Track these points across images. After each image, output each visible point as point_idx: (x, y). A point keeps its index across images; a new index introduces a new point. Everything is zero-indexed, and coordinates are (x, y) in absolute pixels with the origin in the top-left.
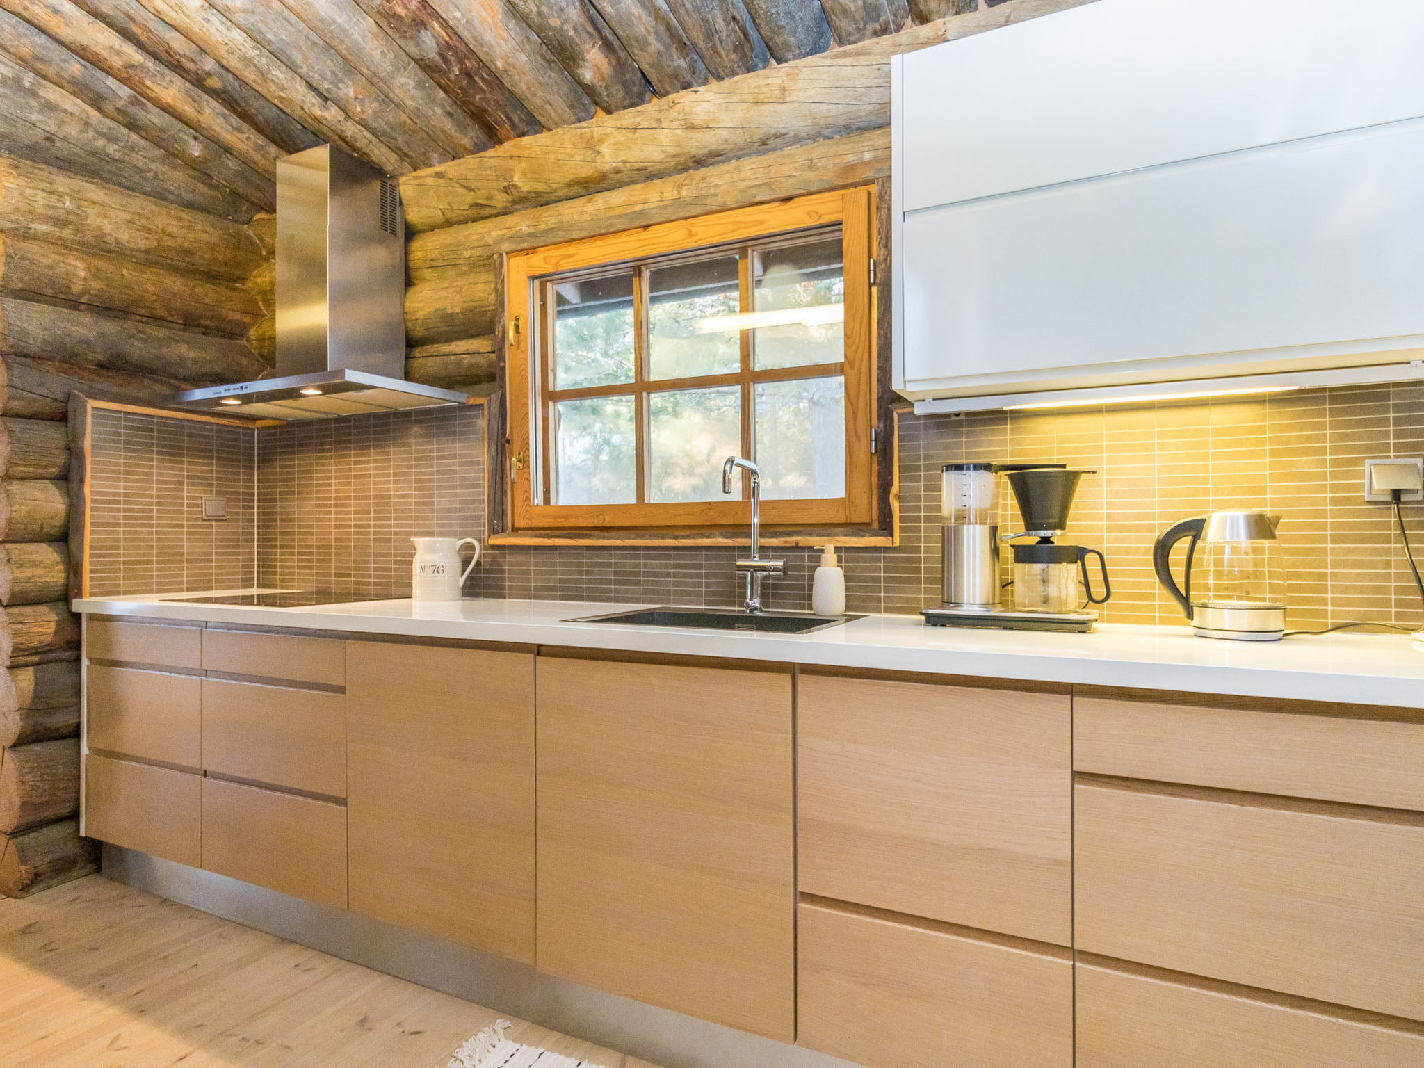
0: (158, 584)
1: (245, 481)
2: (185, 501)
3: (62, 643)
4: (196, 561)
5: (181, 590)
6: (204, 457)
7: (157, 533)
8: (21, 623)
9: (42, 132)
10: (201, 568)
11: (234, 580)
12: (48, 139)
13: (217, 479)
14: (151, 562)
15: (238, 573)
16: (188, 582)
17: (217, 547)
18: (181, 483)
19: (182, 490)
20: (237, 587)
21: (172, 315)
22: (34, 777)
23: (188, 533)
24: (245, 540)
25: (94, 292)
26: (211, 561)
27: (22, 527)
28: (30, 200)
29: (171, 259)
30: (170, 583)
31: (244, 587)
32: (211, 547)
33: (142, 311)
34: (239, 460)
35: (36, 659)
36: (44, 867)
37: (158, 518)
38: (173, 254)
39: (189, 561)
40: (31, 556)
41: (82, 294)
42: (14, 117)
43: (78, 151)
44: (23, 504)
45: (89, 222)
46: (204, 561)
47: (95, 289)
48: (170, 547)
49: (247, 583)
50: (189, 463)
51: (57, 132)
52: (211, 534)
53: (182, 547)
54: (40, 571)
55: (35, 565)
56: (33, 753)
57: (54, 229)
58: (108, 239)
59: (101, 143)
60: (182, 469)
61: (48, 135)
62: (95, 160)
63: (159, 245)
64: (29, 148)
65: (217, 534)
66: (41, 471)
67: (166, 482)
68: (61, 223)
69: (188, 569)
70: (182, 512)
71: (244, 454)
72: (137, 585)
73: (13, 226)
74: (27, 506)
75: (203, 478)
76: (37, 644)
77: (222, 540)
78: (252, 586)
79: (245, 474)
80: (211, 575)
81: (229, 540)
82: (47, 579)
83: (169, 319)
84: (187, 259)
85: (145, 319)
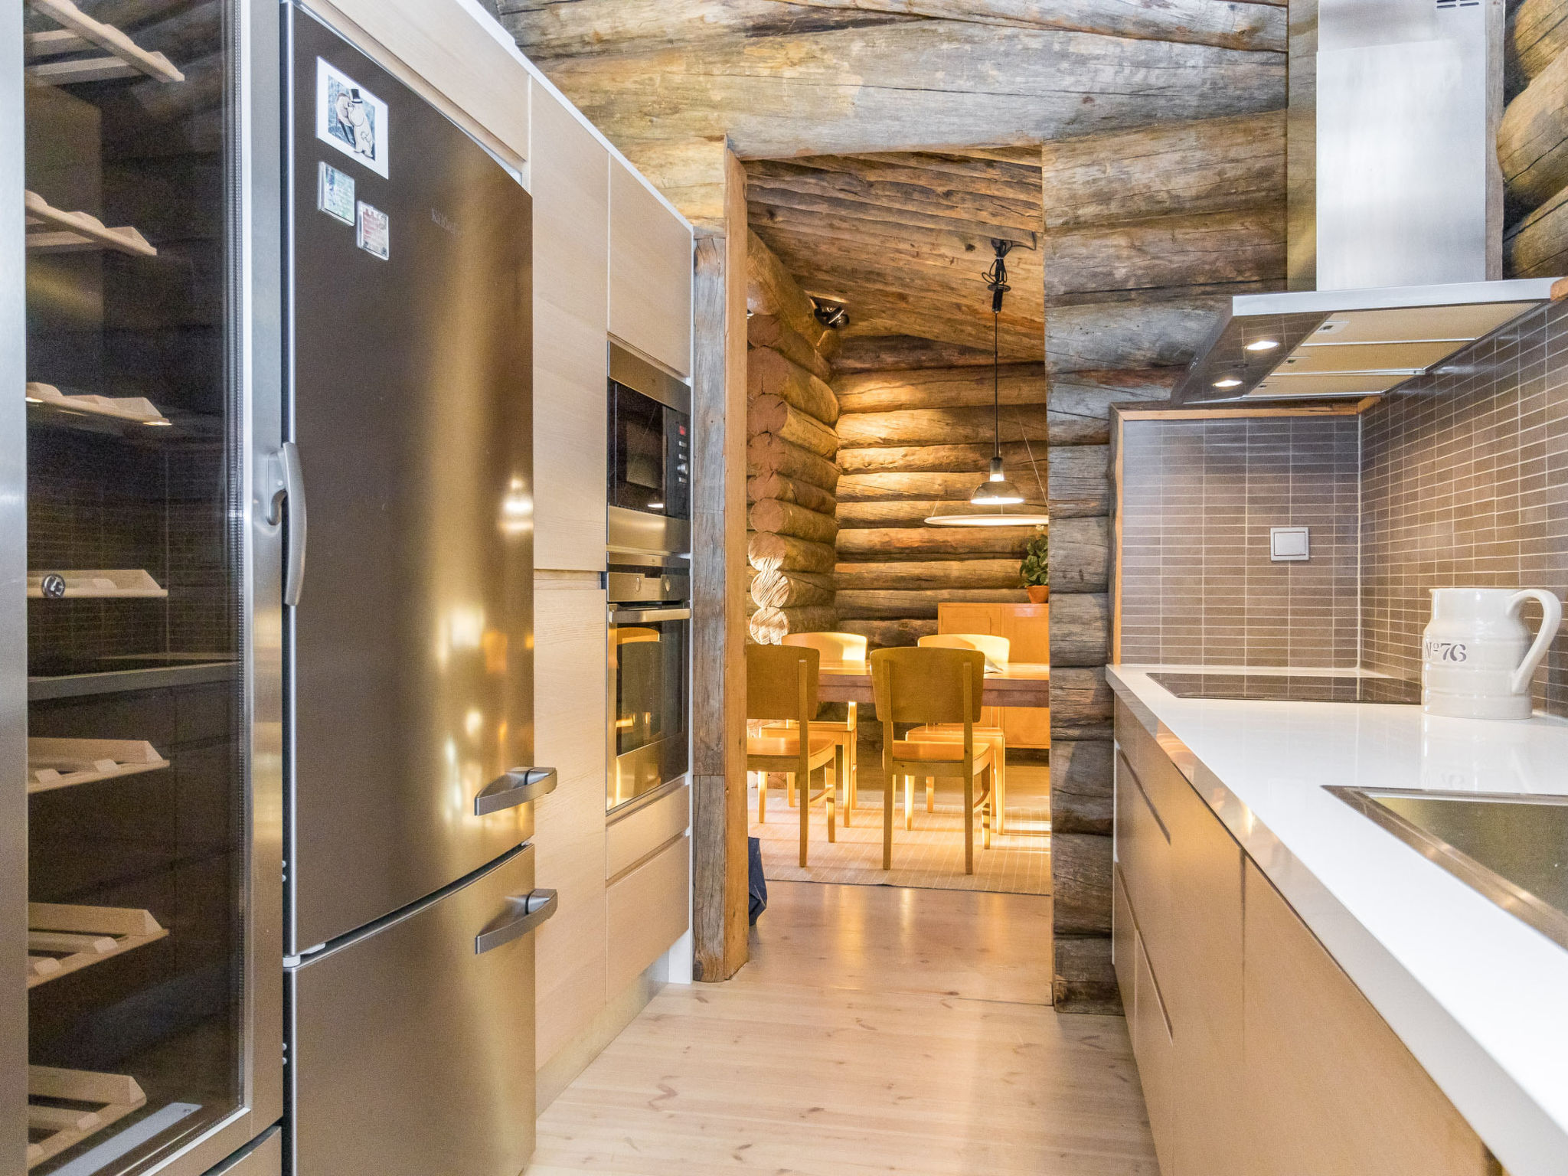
0: (1207, 651)
1: (1340, 499)
2: (1247, 536)
3: (1100, 717)
4: (1260, 622)
5: (1240, 663)
6: (1273, 470)
7: (1207, 582)
8: (1062, 688)
9: (1077, 95)
10: (1271, 633)
11: (1321, 653)
12: (1086, 100)
13: (1295, 500)
14: (1197, 621)
15: (1328, 643)
16: (1250, 652)
17: (1294, 602)
18: (1241, 510)
19: (1242, 520)
20: (1327, 665)
21: (1240, 272)
22: (1067, 873)
23: (1250, 582)
24: (1340, 592)
25: (1140, 272)
26: (1285, 622)
27: (1061, 574)
28: (1069, 183)
29: (1243, 193)
30: (1222, 652)
31: (1338, 664)
32: (1284, 602)
33: (1201, 280)
34: (1330, 468)
35: (1075, 732)
36: (1078, 984)
37: (1207, 562)
38: (1242, 186)
39: (1251, 622)
40: (1071, 610)
41: (1126, 280)
42: (1048, 93)
43: (1119, 99)
44: (1061, 548)
45: (1134, 183)
46: (1274, 622)
47: (1140, 268)
48: (1223, 601)
49: (1346, 658)
50: (1252, 480)
51: (1092, 87)
52: (1284, 582)
53: (1241, 601)
54: (1076, 628)
55: (1074, 620)
56: (1071, 844)
57: (1100, 207)
58: (1163, 196)
59: (1140, 76)
60: (1243, 490)
61: (1085, 96)
62: (1139, 101)
63: (1222, 181)
64: (1072, 122)
65: (1296, 581)
66: (1082, 506)
67: (1222, 511)
68: (1103, 198)
69: (1250, 632)
70: (1241, 551)
71: (1339, 458)
72: (1182, 651)
73: (1061, 221)
74: (1064, 550)
75: (1273, 500)
76: (1072, 715)
77: (1303, 592)
78: (1353, 664)
79: (1341, 489)
80: (1285, 642)
81: (1315, 592)
82: (1084, 638)
83: (1240, 279)
84: (1265, 185)
85: (1208, 289)
